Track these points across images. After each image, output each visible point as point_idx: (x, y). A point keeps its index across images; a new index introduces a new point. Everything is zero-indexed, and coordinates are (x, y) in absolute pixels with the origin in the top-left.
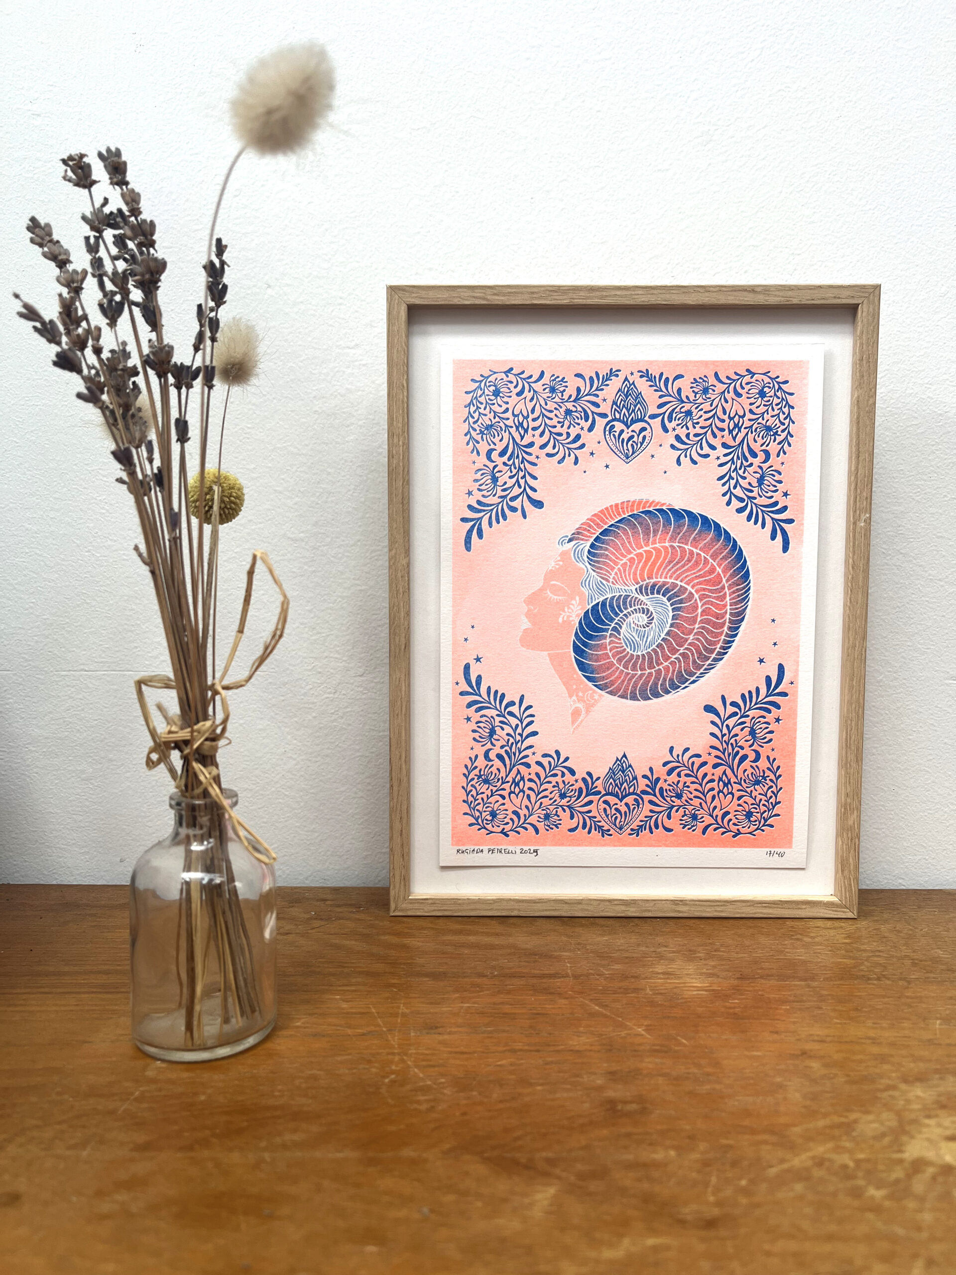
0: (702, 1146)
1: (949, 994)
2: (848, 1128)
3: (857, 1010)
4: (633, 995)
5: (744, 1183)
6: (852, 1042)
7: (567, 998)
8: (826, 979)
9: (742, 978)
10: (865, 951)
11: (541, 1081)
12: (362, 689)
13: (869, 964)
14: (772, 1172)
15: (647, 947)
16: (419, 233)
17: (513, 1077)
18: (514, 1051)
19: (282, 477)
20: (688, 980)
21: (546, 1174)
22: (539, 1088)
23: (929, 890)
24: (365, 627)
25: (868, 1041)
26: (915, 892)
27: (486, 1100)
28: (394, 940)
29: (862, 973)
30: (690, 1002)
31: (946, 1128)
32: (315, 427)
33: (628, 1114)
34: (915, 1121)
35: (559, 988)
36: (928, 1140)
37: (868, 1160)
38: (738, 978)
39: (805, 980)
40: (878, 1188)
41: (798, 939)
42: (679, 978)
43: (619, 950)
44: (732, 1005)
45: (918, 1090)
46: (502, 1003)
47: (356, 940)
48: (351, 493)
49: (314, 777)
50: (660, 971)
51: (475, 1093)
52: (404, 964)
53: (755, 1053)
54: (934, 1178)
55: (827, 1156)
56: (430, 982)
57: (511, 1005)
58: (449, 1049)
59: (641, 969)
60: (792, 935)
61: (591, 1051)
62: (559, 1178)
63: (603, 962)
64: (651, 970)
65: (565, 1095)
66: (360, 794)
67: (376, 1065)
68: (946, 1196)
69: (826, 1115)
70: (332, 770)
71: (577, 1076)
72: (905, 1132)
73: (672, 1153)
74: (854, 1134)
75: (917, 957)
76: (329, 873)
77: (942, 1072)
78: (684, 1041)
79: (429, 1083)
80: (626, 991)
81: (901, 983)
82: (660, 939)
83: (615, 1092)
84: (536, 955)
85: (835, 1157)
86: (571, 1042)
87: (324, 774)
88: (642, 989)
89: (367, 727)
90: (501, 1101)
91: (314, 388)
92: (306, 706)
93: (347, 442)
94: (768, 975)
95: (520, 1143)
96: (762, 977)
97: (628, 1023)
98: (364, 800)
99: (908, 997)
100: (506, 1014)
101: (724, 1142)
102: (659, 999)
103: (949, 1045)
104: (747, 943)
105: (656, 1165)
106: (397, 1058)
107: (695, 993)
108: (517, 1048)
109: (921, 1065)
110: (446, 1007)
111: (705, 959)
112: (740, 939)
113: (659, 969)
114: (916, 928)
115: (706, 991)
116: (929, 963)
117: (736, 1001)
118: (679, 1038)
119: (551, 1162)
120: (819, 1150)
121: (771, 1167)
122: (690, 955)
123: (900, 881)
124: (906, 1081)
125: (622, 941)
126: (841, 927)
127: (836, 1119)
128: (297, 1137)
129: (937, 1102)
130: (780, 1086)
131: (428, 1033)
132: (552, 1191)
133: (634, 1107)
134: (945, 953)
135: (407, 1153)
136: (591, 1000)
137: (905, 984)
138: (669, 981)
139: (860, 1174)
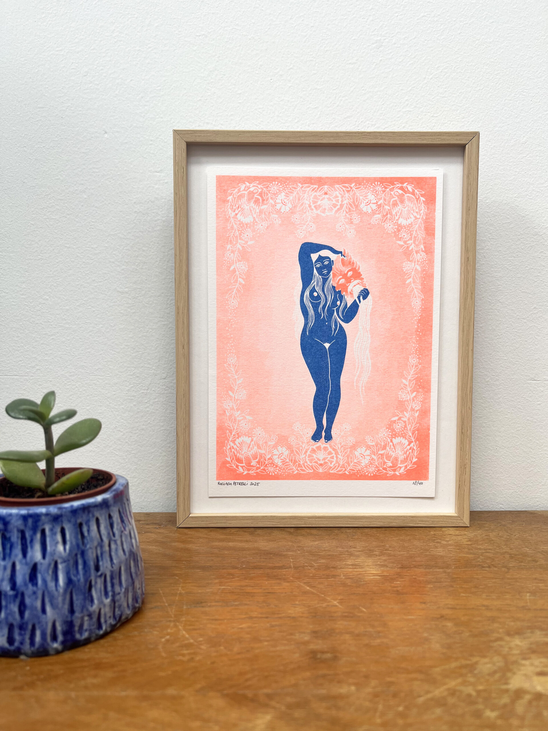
0: (373, 683)
1: (534, 576)
2: (472, 668)
3: (476, 587)
4: (332, 579)
5: (401, 709)
6: (473, 608)
7: (288, 582)
8: (456, 568)
9: (403, 567)
10: (480, 549)
11: (268, 639)
12: (165, 387)
13: (483, 558)
14: (421, 700)
15: (343, 548)
16: (200, 100)
17: (249, 636)
18: (251, 618)
19: (114, 253)
20: (368, 569)
21: (266, 706)
22: (266, 643)
23: (519, 511)
24: (167, 347)
25: (484, 608)
26: (510, 512)
27: (229, 653)
28: (181, 545)
29: (479, 563)
30: (368, 583)
31: (537, 667)
32: (135, 221)
33: (324, 661)
34: (515, 662)
35: (285, 575)
36: (525, 675)
37: (485, 691)
38: (400, 568)
39: (443, 568)
40: (492, 710)
41: (437, 542)
42: (362, 568)
43: (325, 550)
44: (396, 585)
45: (517, 641)
46: (247, 586)
47: (155, 546)
48: (158, 263)
49: (134, 443)
50: (350, 564)
51: (222, 648)
52: (186, 561)
53: (410, 617)
54: (530, 702)
55: (458, 688)
56: (200, 573)
57: (252, 587)
58: (208, 617)
59: (338, 563)
60: (435, 540)
61: (302, 617)
62: (274, 708)
63: (314, 558)
64: (345, 563)
65: (283, 648)
66: (164, 454)
67: (158, 629)
68: (539, 715)
69: (457, 659)
70: (146, 439)
71: (291, 634)
72: (510, 670)
73: (353, 688)
74: (476, 672)
75: (513, 553)
76: (144, 504)
77: (532, 628)
78: (364, 610)
79: (192, 641)
80: (328, 577)
81: (503, 569)
82: (351, 543)
83: (317, 645)
84: (271, 554)
85: (462, 688)
86: (290, 611)
87: (140, 441)
88: (338, 576)
89: (168, 411)
90: (239, 654)
91: (134, 197)
92: (130, 398)
93: (156, 231)
94: (419, 566)
95: (249, 683)
96: (415, 567)
97: (328, 598)
98: (166, 458)
99: (508, 579)
100: (249, 593)
101: (389, 679)
102: (348, 582)
103: (535, 610)
104: (406, 545)
105: (341, 697)
106: (172, 624)
107: (372, 577)
108: (254, 616)
109: (519, 624)
110: (210, 589)
111: (379, 556)
112: (401, 543)
113: (349, 562)
114: (512, 535)
115: (379, 576)
116: (520, 556)
117: (399, 582)
118: (361, 607)
119: (270, 697)
120: (452, 684)
121: (420, 696)
122: (370, 553)
123: (501, 506)
124: (509, 634)
125: (327, 545)
126: (465, 535)
127: (464, 662)
128: (95, 681)
129: (530, 649)
130: (427, 639)
131: (195, 607)
132: (268, 717)
133: (329, 655)
134: (531, 550)
135: (171, 691)
136: (305, 583)
137: (506, 570)
138: (355, 570)
139: (480, 700)
